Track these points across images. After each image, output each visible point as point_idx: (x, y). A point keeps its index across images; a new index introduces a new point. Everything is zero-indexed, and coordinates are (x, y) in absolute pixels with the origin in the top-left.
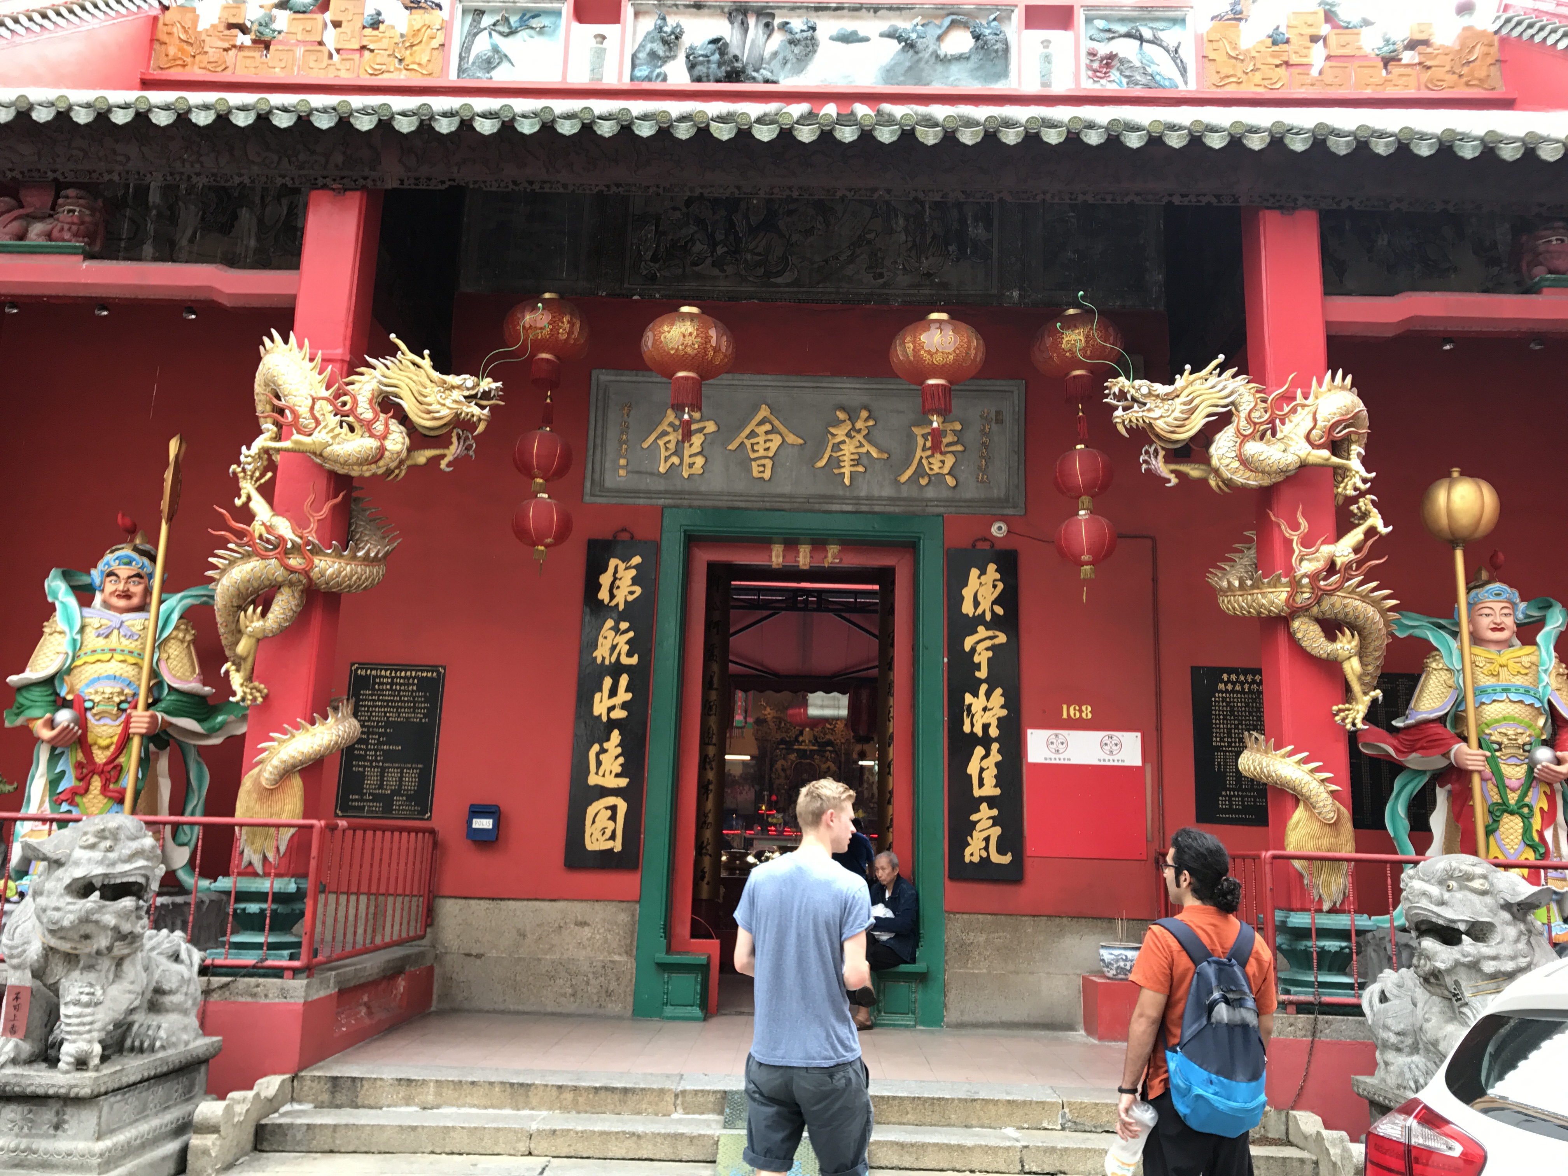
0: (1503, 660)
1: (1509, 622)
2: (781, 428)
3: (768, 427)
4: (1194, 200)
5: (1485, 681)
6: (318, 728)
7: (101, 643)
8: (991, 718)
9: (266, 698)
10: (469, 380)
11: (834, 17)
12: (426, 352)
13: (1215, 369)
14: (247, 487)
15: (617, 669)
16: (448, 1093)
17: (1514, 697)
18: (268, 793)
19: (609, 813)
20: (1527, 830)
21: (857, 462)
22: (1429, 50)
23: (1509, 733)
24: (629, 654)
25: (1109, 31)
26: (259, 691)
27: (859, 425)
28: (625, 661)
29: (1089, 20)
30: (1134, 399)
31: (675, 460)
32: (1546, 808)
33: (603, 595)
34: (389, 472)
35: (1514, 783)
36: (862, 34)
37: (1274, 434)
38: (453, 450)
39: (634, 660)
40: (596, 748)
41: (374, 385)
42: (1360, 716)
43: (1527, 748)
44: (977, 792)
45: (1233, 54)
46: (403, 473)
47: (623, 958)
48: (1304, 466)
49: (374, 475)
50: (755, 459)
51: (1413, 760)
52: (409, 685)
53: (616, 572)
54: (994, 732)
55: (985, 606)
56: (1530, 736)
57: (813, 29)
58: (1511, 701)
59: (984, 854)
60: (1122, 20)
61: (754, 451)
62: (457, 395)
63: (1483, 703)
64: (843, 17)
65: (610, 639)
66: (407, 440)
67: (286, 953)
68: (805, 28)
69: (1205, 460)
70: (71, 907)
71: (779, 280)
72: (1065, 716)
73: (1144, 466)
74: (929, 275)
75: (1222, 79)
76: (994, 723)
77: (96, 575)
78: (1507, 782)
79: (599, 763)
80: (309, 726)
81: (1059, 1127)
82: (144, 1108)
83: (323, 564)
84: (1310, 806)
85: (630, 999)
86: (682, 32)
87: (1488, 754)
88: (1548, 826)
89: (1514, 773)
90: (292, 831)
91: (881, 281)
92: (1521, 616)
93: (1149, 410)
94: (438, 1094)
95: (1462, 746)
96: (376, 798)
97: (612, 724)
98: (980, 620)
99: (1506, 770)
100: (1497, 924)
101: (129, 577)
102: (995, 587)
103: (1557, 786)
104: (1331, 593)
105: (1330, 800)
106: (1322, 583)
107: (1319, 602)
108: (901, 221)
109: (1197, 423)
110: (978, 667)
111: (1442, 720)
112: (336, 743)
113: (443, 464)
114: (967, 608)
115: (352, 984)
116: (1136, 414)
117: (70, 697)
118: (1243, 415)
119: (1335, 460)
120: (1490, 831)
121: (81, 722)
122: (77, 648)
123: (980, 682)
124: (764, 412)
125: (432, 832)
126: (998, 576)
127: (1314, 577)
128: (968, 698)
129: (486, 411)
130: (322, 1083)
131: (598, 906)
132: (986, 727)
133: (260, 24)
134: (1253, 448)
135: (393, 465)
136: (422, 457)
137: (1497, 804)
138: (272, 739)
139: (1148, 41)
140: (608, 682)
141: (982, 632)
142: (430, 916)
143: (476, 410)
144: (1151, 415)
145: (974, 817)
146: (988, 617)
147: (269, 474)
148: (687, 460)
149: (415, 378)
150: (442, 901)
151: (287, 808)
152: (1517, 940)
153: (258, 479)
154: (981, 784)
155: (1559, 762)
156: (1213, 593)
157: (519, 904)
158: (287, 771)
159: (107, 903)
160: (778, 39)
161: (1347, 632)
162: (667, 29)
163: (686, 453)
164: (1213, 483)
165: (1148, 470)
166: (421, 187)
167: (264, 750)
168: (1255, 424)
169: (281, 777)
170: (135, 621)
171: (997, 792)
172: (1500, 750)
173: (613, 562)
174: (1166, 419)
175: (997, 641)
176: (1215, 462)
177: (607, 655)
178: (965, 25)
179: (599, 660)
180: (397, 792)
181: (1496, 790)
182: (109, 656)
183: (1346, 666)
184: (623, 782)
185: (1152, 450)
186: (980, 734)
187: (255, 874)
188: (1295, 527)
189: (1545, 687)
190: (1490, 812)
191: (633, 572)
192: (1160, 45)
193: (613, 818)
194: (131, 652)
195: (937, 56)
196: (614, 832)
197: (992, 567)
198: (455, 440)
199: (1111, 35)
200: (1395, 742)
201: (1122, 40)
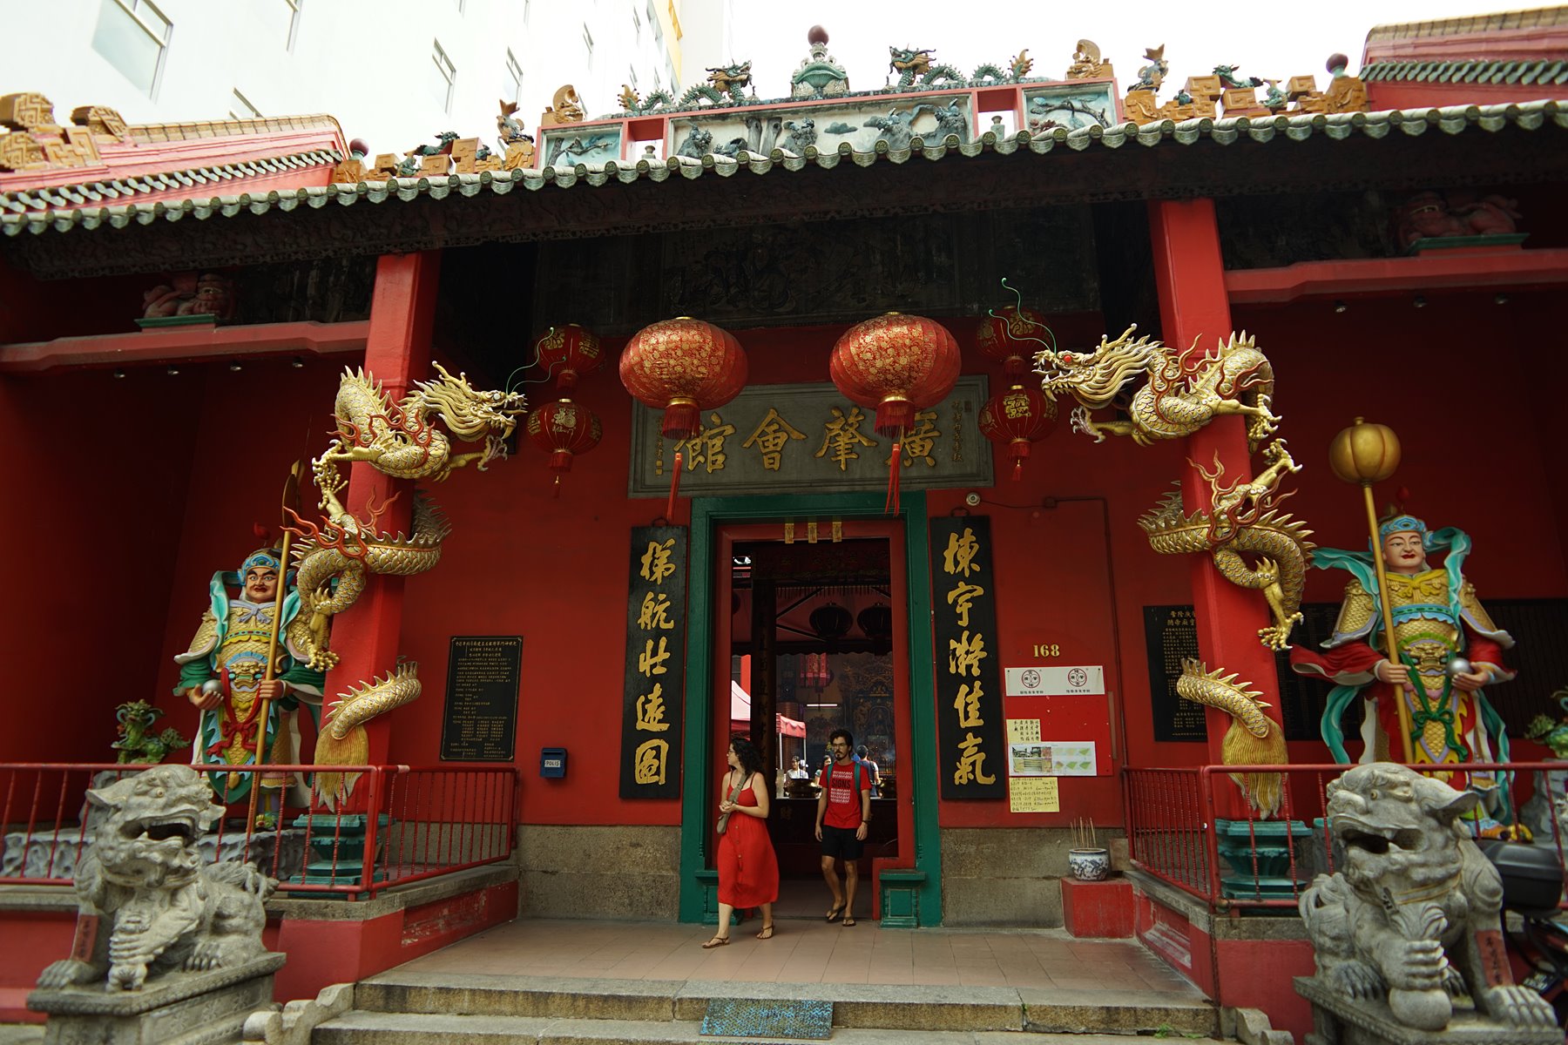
0: (1416, 583)
1: (1418, 549)
2: (788, 427)
3: (776, 427)
4: (1102, 197)
5: (1402, 603)
6: (378, 688)
7: (243, 626)
8: (973, 660)
9: (337, 665)
10: (497, 395)
11: (828, 116)
12: (463, 374)
13: (1130, 336)
14: (328, 493)
15: (657, 633)
16: (481, 1001)
17: (1428, 615)
18: (338, 744)
19: (654, 752)
20: (1449, 735)
21: (850, 451)
22: (1309, 99)
23: (1427, 647)
24: (667, 621)
25: (1047, 105)
26: (332, 659)
27: (851, 420)
28: (664, 626)
29: (1029, 99)
30: (1059, 368)
31: (701, 459)
32: (1465, 714)
33: (645, 572)
34: (434, 473)
35: (1434, 693)
36: (850, 125)
37: (1187, 390)
38: (488, 454)
39: (671, 625)
40: (642, 698)
41: (422, 403)
42: (1284, 636)
43: (1444, 660)
44: (963, 724)
45: (1148, 114)
46: (448, 474)
47: (671, 873)
48: (1216, 416)
49: (422, 477)
50: (766, 454)
51: (1342, 677)
52: (495, 652)
53: (654, 553)
54: (976, 672)
55: (964, 564)
56: (1445, 649)
57: (812, 126)
58: (1426, 619)
59: (971, 777)
60: (1057, 96)
61: (765, 447)
62: (486, 407)
63: (1401, 623)
64: (835, 115)
65: (651, 608)
66: (448, 446)
67: (351, 878)
68: (805, 125)
69: (1127, 416)
70: (123, 847)
71: (781, 310)
72: (1037, 655)
73: (1075, 427)
74: (903, 296)
76: (976, 664)
77: (241, 574)
78: (1428, 692)
79: (645, 712)
80: (370, 687)
81: (1021, 1029)
82: (198, 1018)
83: (377, 551)
84: (1244, 723)
85: (676, 908)
86: (710, 138)
87: (1408, 667)
88: (1468, 731)
89: (1434, 684)
90: (358, 775)
91: (864, 304)
92: (1428, 544)
93: (1073, 376)
94: (473, 1001)
95: (1385, 662)
96: (471, 745)
97: (655, 679)
98: (960, 576)
99: (1426, 681)
100: (1423, 830)
101: (265, 574)
102: (971, 548)
103: (1474, 693)
104: (1248, 526)
105: (1261, 717)
106: (1239, 518)
107: (1238, 535)
108: (878, 257)
109: (1117, 383)
110: (960, 616)
111: (1364, 639)
112: (393, 700)
113: (480, 465)
114: (949, 567)
115: (423, 902)
116: (1061, 379)
117: (219, 671)
118: (1157, 374)
119: (1244, 407)
120: (1415, 738)
121: (226, 692)
122: (225, 632)
123: (963, 629)
124: (772, 415)
125: (513, 771)
126: (974, 539)
127: (1232, 513)
128: (953, 644)
129: (511, 419)
130: (378, 991)
131: (648, 830)
132: (969, 667)
133: (404, 166)
134: (1168, 402)
135: (436, 467)
136: (462, 460)
137: (1420, 712)
138: (340, 699)
139: (1079, 111)
140: (650, 644)
141: (962, 587)
142: (514, 840)
143: (502, 418)
144: (1075, 380)
145: (962, 746)
146: (967, 574)
147: (346, 482)
148: (710, 458)
149: (453, 395)
150: (524, 827)
151: (353, 755)
152: (1445, 846)
153: (337, 486)
154: (967, 717)
155: (1474, 671)
156: (1144, 537)
157: (585, 829)
158: (352, 725)
159: (155, 842)
160: (784, 137)
161: (1266, 560)
162: (699, 137)
163: (710, 453)
164: (1136, 437)
165: (1079, 431)
166: (461, 245)
167: (333, 708)
168: (1169, 381)
169: (349, 728)
170: (270, 609)
171: (981, 722)
172: (1419, 663)
173: (652, 545)
174: (1091, 383)
175: (975, 594)
176: (1135, 417)
177: (649, 622)
178: (931, 112)
179: (642, 627)
180: (486, 740)
181: (1418, 700)
182: (247, 637)
183: (1268, 592)
184: (665, 727)
185: (1079, 412)
186: (964, 674)
187: (329, 813)
188: (1213, 470)
189: (1456, 605)
190: (1414, 720)
191: (668, 552)
192: (1089, 113)
193: (657, 757)
194: (264, 633)
196: (659, 768)
197: (968, 531)
198: (488, 444)
199: (1049, 109)
200: (1325, 662)
201: (1058, 112)
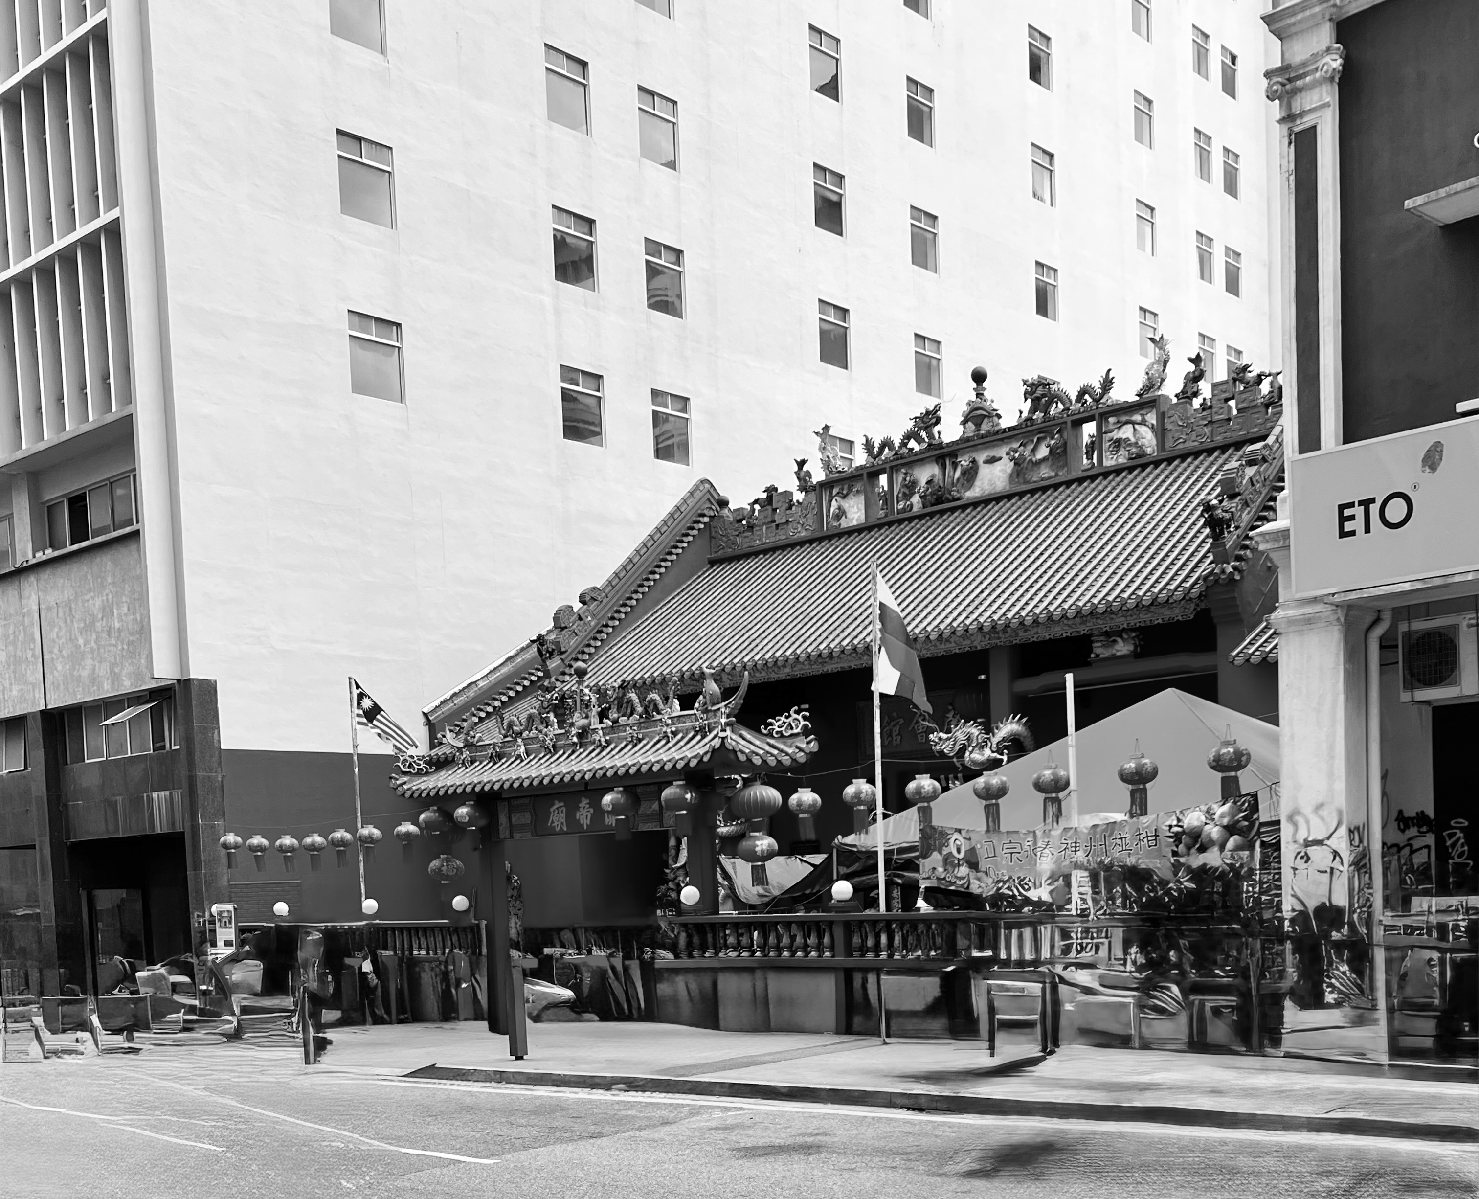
11: (985, 450)
25: (1117, 422)
29: (1105, 420)
36: (998, 456)
45: (1181, 423)
57: (975, 460)
60: (1125, 413)
64: (988, 448)
68: (970, 460)
75: (1175, 441)
86: (915, 479)
133: (749, 513)
139: (1138, 424)
162: (908, 479)
195: (1033, 463)
199: (1120, 425)
201: (1125, 427)
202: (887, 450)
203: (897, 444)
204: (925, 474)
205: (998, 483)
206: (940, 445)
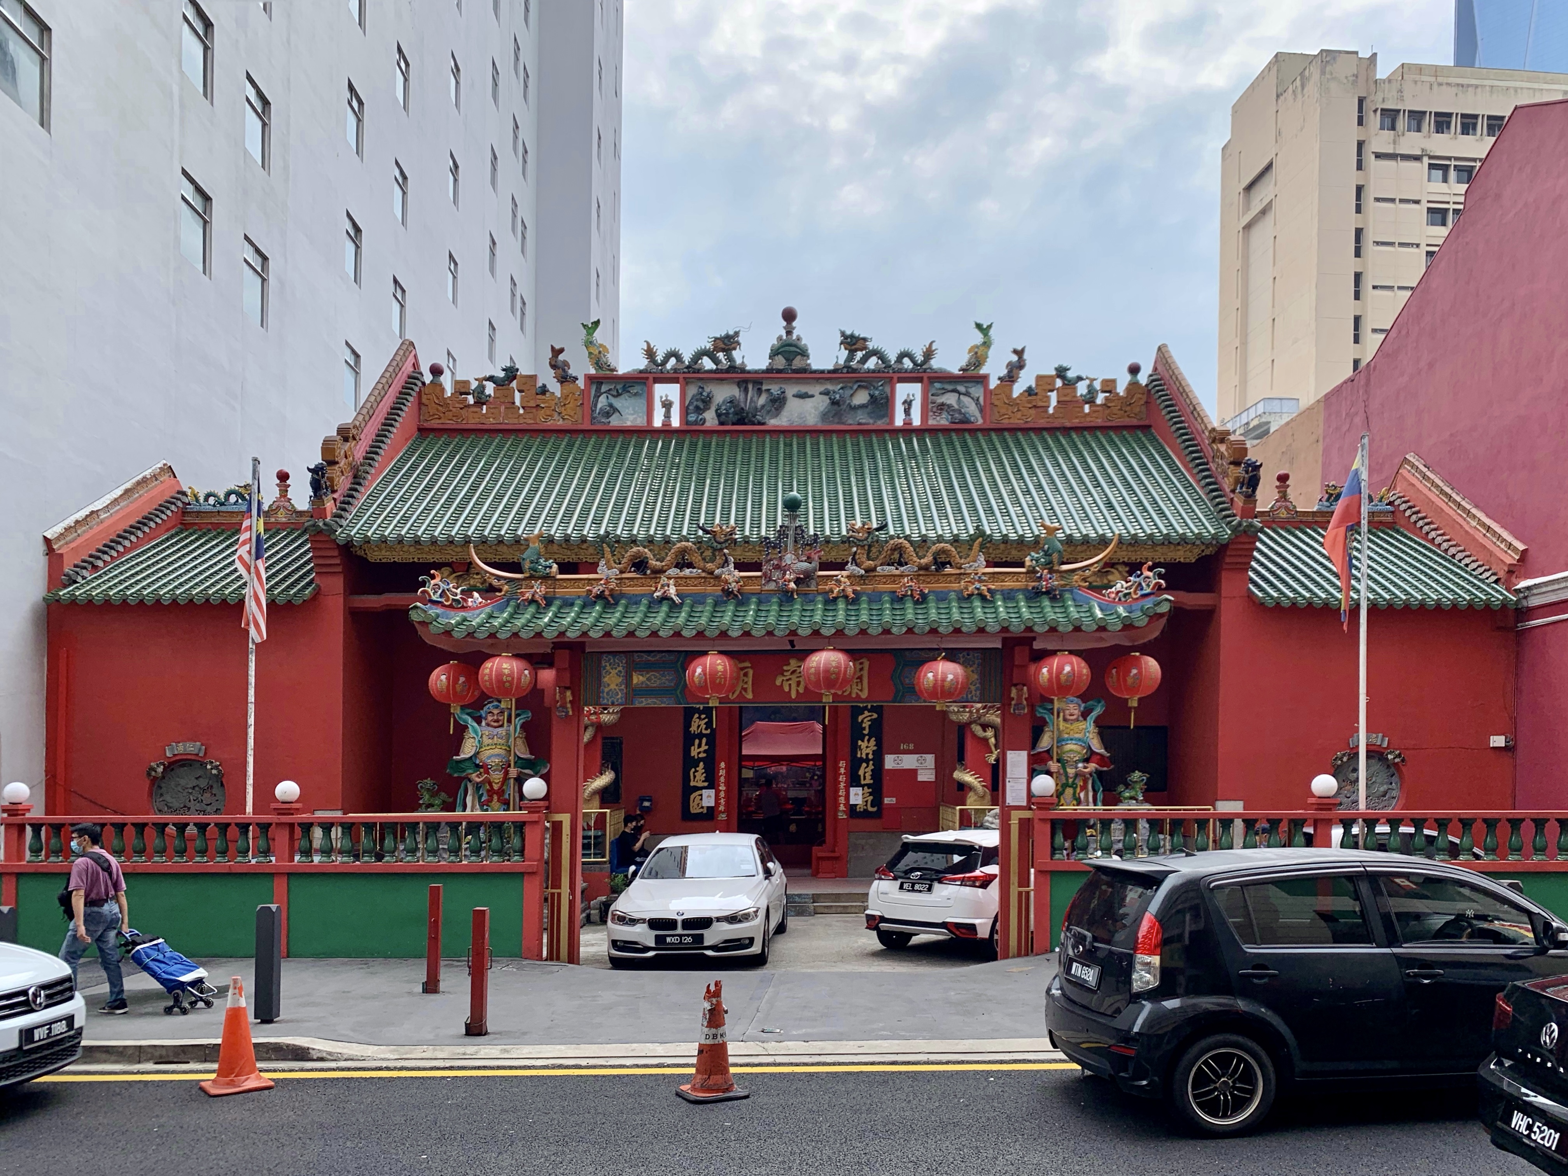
1: (1076, 711)
7: (491, 741)
8: (869, 751)
11: (795, 385)
15: (700, 736)
19: (700, 797)
20: (1075, 793)
23: (1071, 756)
24: (706, 729)
25: (943, 389)
28: (704, 732)
29: (931, 384)
32: (1082, 785)
35: (1071, 775)
36: (810, 393)
39: (708, 731)
40: (693, 770)
44: (863, 782)
45: (1007, 402)
54: (871, 757)
56: (1079, 757)
57: (784, 392)
59: (865, 808)
60: (950, 383)
64: (800, 385)
65: (697, 722)
68: (778, 391)
72: (900, 748)
75: (1001, 416)
76: (872, 753)
77: (483, 714)
78: (1069, 775)
79: (695, 777)
86: (712, 395)
88: (1082, 792)
89: (1072, 771)
92: (1082, 710)
97: (700, 759)
98: (864, 707)
99: (1069, 770)
103: (1088, 776)
110: (864, 729)
117: (481, 764)
120: (1061, 794)
122: (481, 744)
123: (865, 735)
128: (860, 742)
132: (867, 754)
133: (478, 392)
137: (1065, 783)
139: (963, 394)
141: (866, 713)
154: (865, 779)
155: (1085, 767)
160: (764, 398)
162: (705, 394)
171: (872, 781)
175: (873, 717)
177: (696, 729)
178: (866, 388)
179: (693, 732)
181: (1064, 778)
182: (494, 747)
184: (706, 784)
186: (865, 757)
190: (1062, 787)
192: (969, 396)
193: (702, 799)
194: (503, 744)
195: (851, 406)
199: (944, 391)
201: (949, 394)
202: (673, 361)
203: (687, 359)
204: (722, 393)
205: (808, 418)
206: (743, 370)
